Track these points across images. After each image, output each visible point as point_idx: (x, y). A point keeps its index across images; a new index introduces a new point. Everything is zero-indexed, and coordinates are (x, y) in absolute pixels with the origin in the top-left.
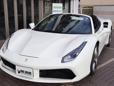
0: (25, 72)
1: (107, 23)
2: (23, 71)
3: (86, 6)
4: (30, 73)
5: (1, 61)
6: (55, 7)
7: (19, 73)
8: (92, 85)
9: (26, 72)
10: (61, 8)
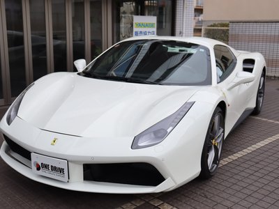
0: (50, 168)
1: (252, 62)
2: (46, 166)
3: (217, 23)
4: (61, 170)
5: (5, 143)
6: (139, 25)
7: (38, 169)
8: (205, 199)
9: (54, 169)
10: (152, 25)
